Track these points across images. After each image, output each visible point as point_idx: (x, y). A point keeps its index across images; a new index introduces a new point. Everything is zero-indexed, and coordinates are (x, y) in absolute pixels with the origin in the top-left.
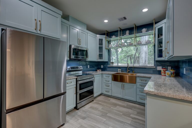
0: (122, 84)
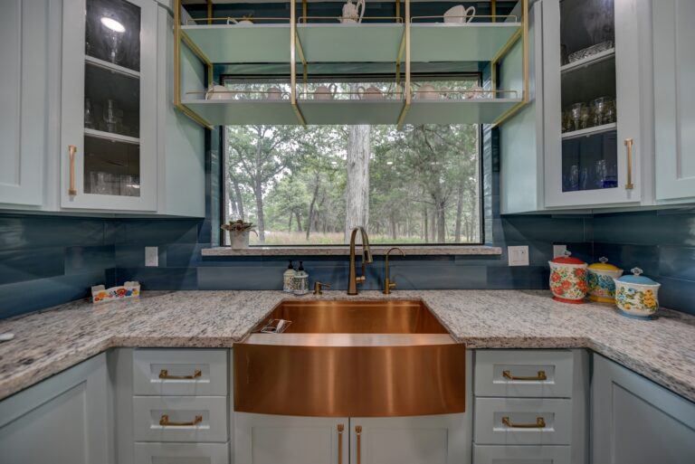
0: (340, 429)
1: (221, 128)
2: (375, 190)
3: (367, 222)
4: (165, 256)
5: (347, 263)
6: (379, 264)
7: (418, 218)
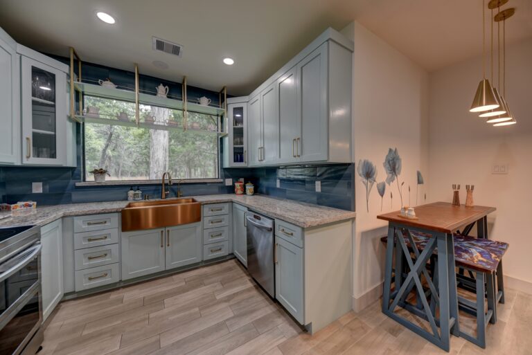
0: (162, 232)
1: (83, 124)
2: (173, 141)
3: (167, 169)
4: (47, 187)
5: (160, 187)
6: (176, 187)
7: (210, 165)
